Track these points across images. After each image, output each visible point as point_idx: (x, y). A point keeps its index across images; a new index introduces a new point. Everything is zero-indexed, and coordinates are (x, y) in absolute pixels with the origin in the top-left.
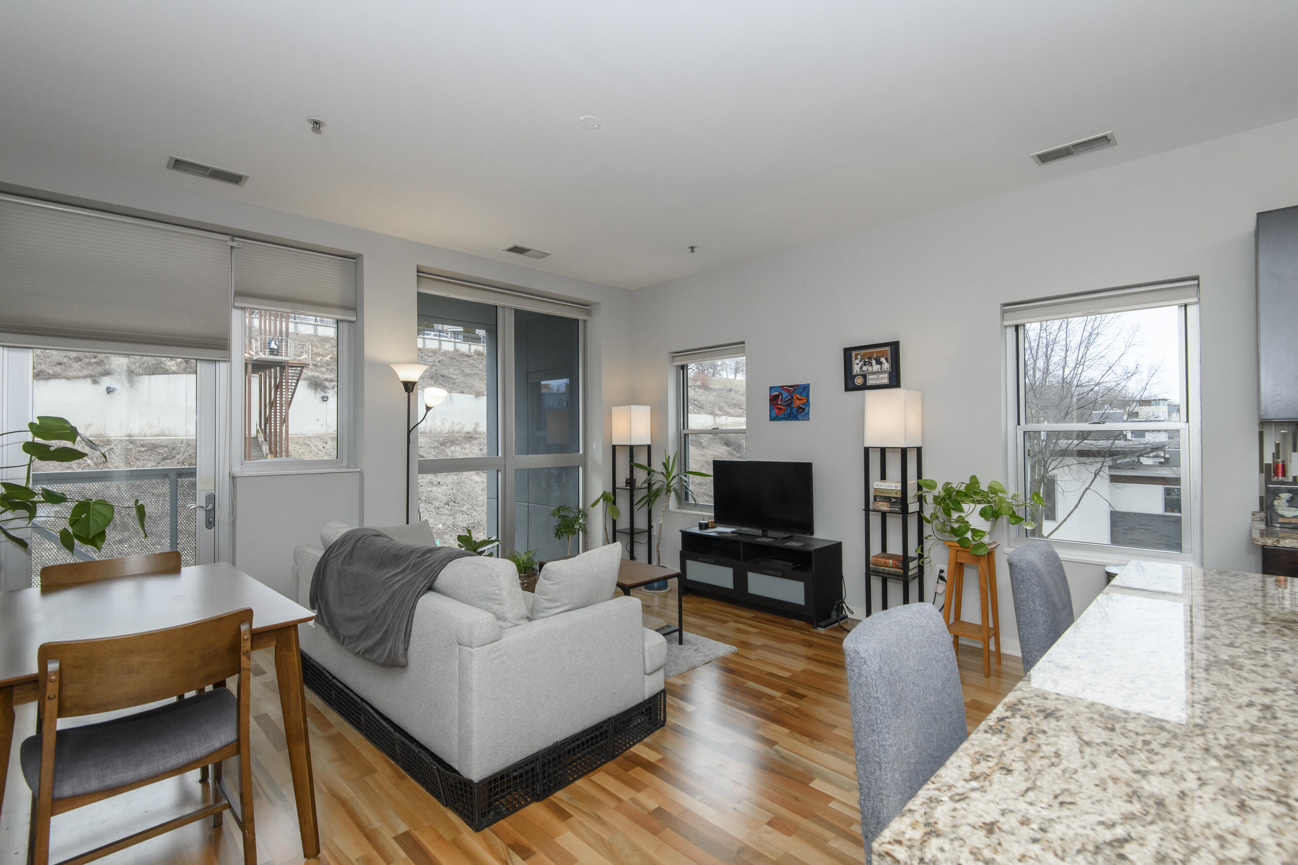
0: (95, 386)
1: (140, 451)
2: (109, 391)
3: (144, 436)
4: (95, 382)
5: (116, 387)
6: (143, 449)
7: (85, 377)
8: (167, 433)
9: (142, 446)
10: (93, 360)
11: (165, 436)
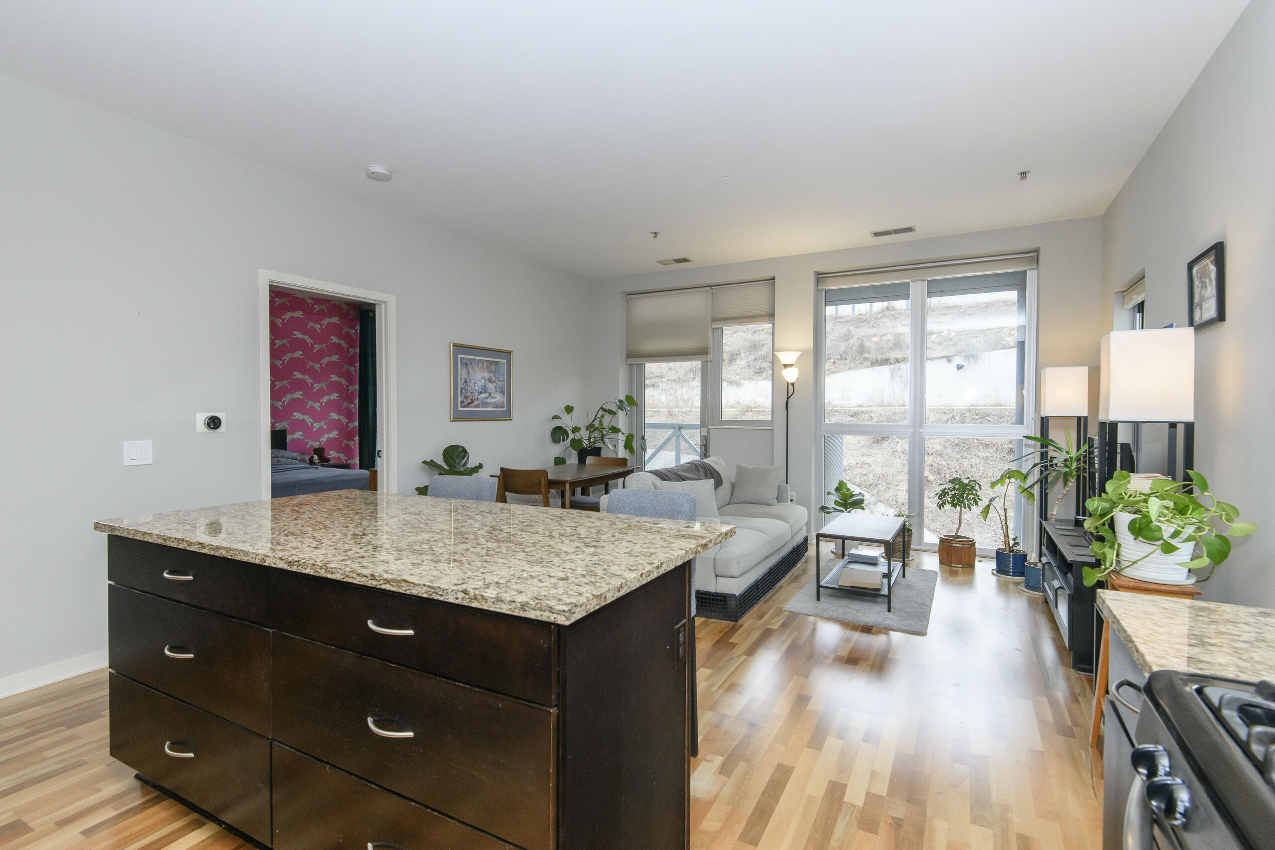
0: (950, 364)
1: (975, 419)
2: (960, 367)
3: (984, 406)
4: (949, 361)
5: (964, 364)
6: (977, 417)
7: (942, 358)
8: (1002, 404)
9: (977, 414)
10: (951, 343)
11: (1000, 406)
